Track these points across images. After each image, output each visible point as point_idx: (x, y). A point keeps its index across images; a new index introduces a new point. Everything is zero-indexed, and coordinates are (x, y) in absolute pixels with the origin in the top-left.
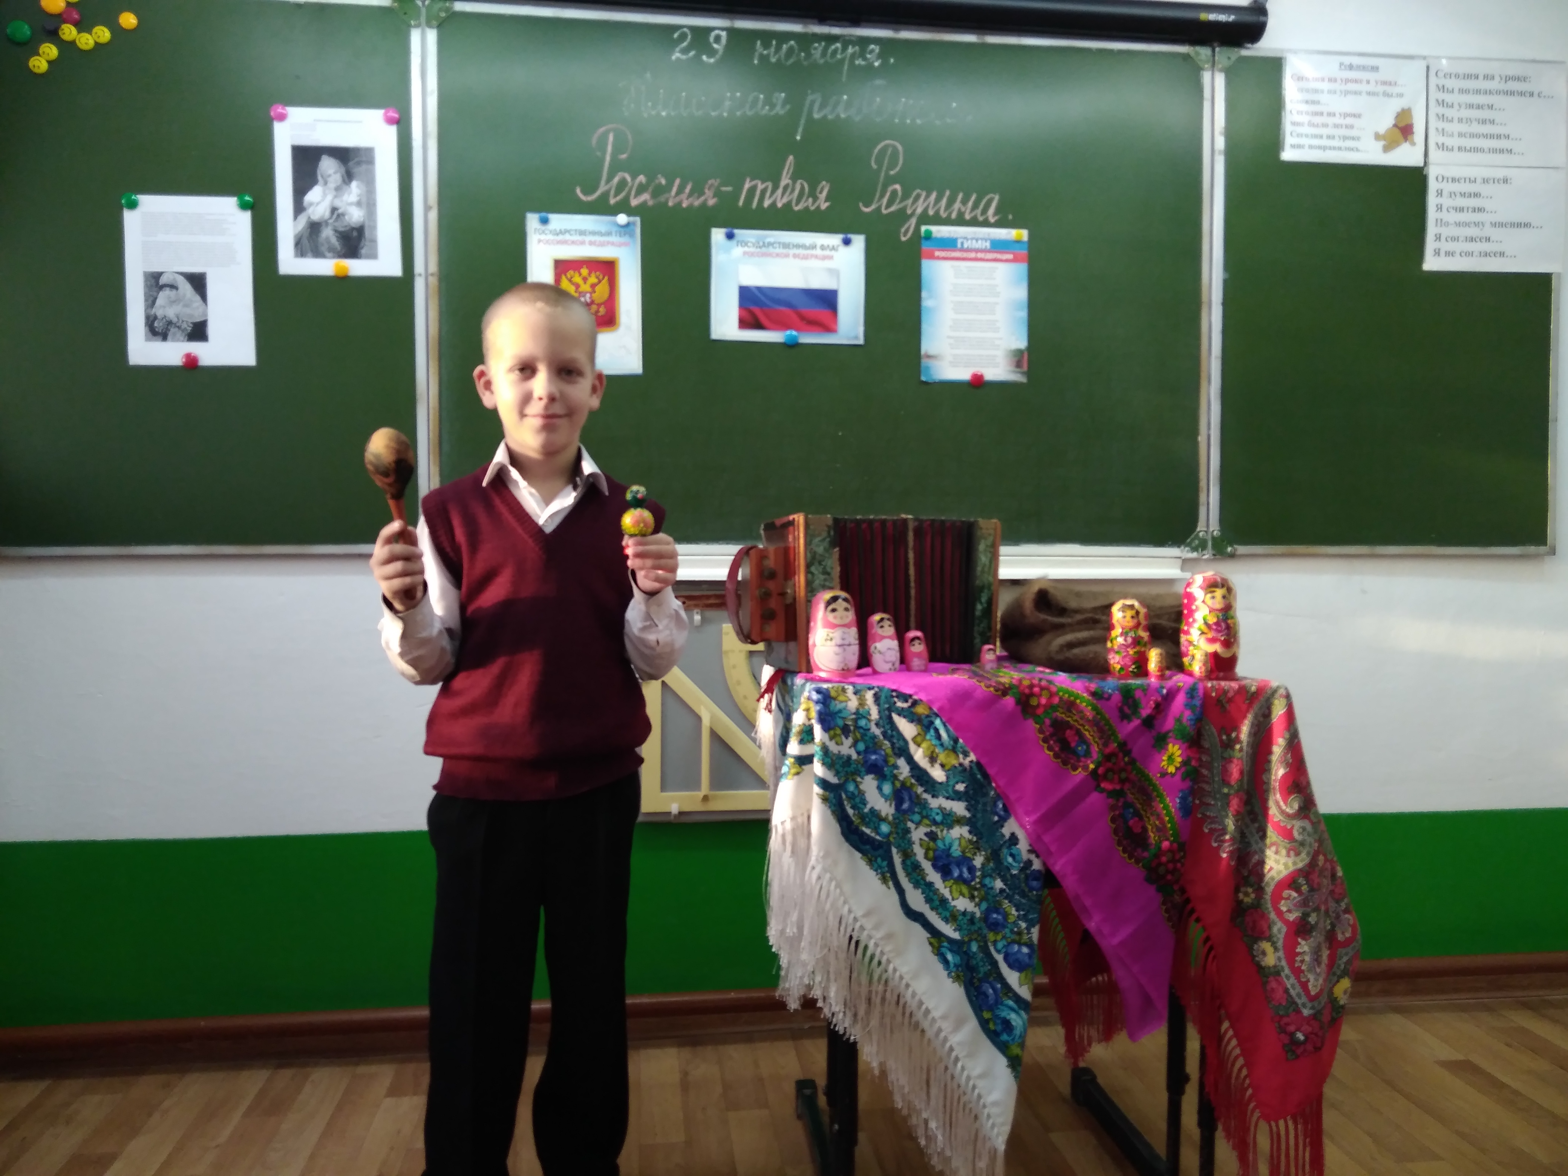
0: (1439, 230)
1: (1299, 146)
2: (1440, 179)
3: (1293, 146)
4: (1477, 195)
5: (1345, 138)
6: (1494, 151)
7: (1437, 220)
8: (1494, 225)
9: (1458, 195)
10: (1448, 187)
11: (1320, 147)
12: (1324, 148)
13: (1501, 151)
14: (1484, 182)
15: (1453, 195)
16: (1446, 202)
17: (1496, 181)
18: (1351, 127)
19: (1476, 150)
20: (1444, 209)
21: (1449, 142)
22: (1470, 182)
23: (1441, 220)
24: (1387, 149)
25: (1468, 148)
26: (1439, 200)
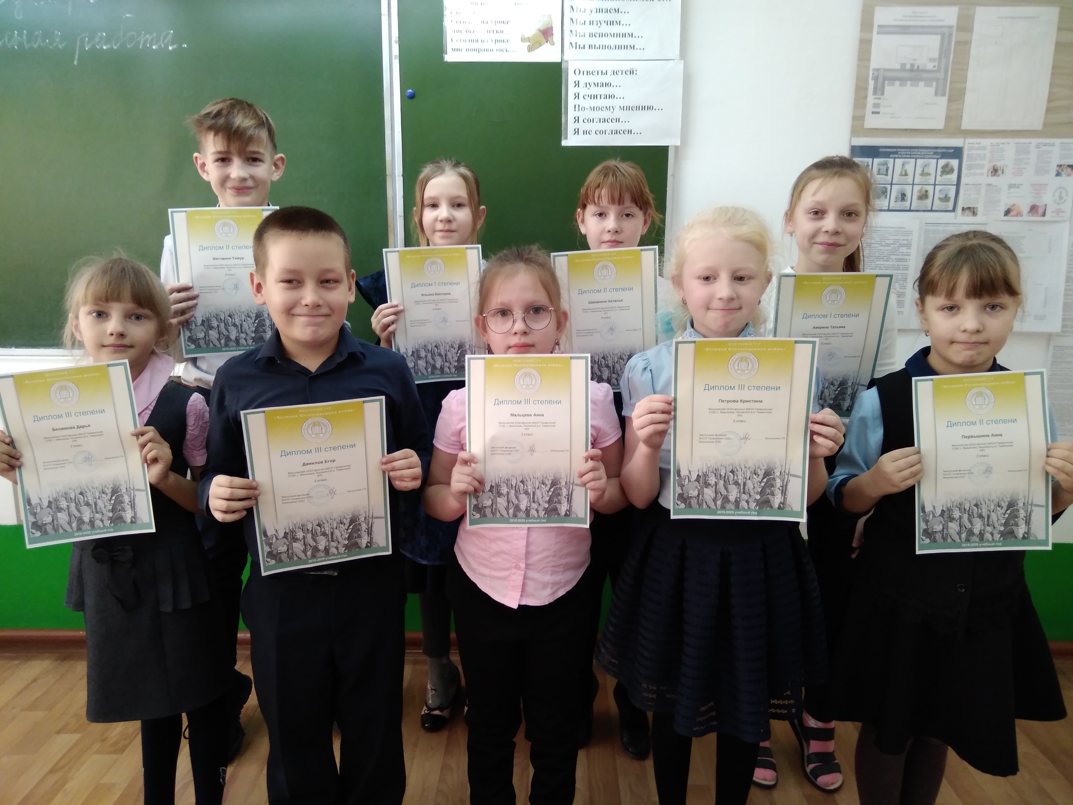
0: (577, 114)
1: (458, 50)
2: (577, 72)
3: (454, 50)
4: (607, 85)
5: (497, 41)
6: (620, 47)
7: (575, 106)
8: (623, 108)
9: (592, 85)
10: (583, 79)
11: (475, 50)
12: (479, 51)
13: (626, 47)
14: (614, 74)
15: (588, 84)
16: (582, 91)
17: (624, 73)
18: (502, 32)
19: (604, 47)
20: (581, 97)
21: (581, 41)
22: (602, 74)
23: (579, 106)
24: (530, 49)
25: (597, 46)
26: (577, 90)
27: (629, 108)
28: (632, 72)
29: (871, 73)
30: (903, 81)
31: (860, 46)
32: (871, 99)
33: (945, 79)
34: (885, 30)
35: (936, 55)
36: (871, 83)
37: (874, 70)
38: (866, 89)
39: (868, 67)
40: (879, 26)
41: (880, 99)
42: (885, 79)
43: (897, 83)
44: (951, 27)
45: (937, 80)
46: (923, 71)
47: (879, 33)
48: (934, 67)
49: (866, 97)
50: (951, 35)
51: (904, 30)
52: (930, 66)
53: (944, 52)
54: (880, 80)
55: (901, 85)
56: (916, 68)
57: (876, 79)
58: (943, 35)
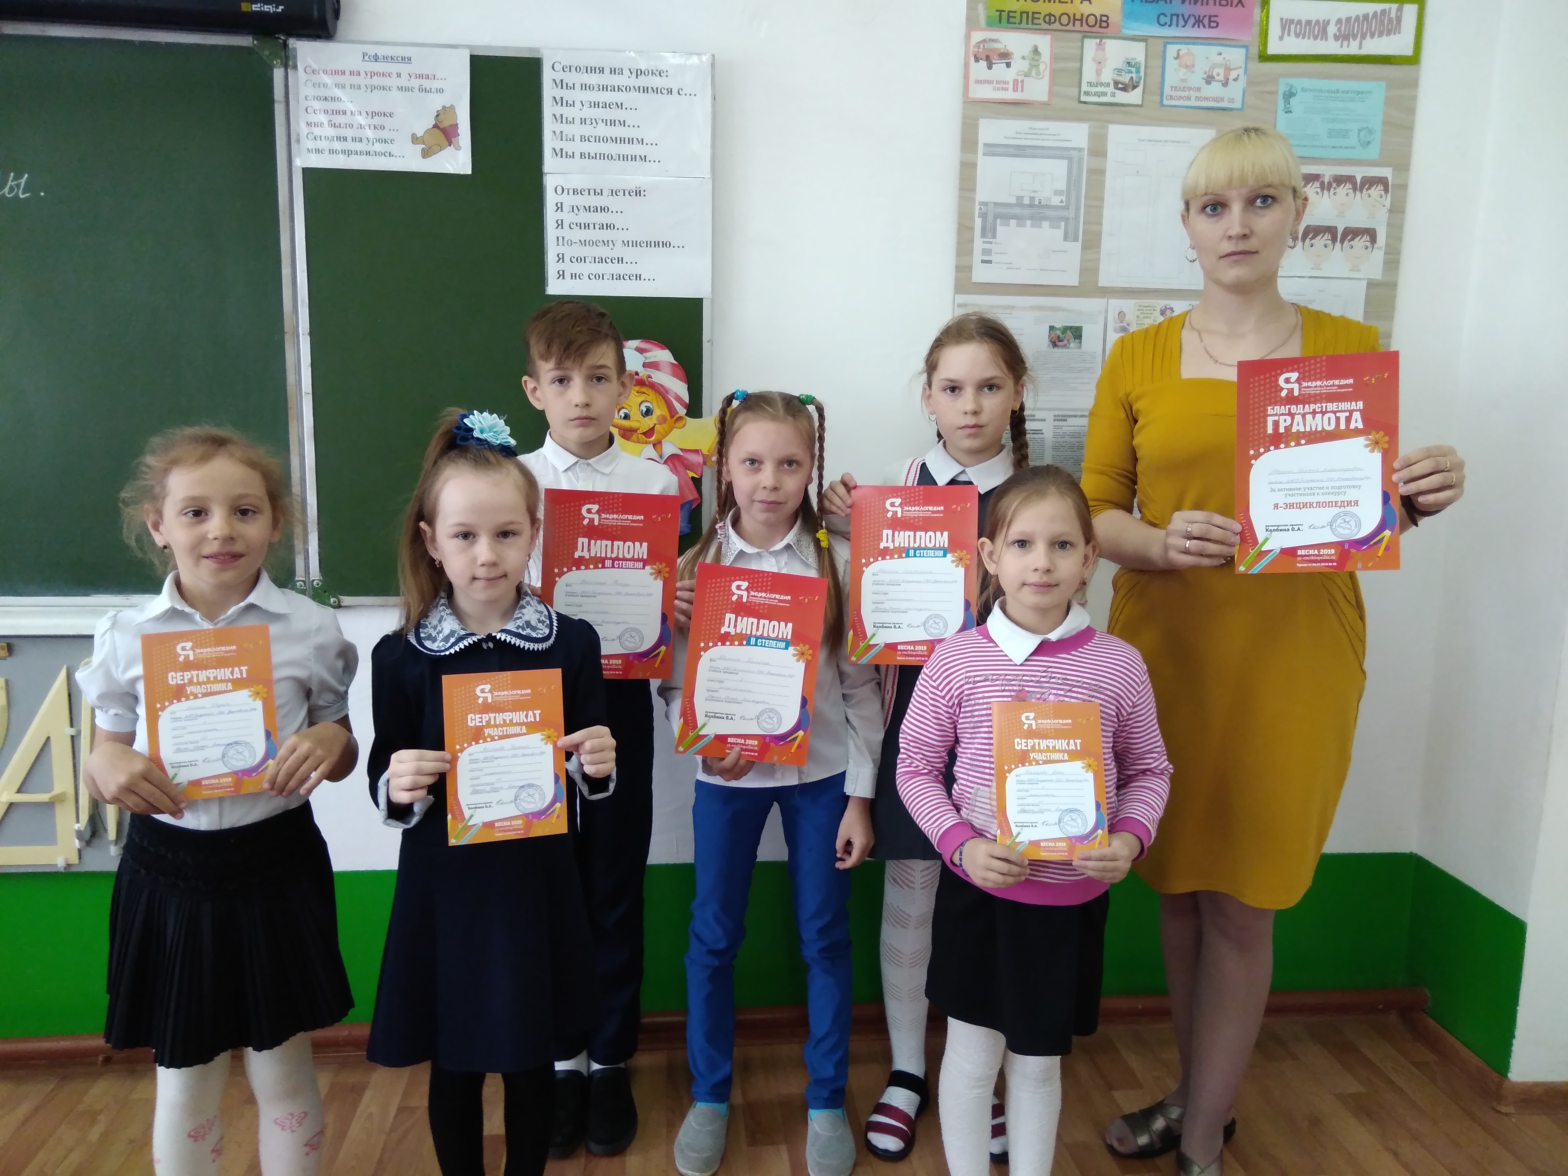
0: (561, 249)
2: (559, 190)
4: (604, 209)
6: (625, 158)
7: (558, 238)
8: (627, 244)
9: (582, 209)
10: (568, 200)
13: (633, 158)
14: (612, 195)
15: (575, 208)
16: (567, 217)
17: (627, 193)
19: (603, 157)
20: (566, 225)
22: (595, 194)
23: (563, 238)
25: (592, 154)
26: (560, 215)
27: (635, 244)
28: (638, 193)
29: (977, 207)
30: (1021, 220)
31: (961, 170)
32: (979, 244)
33: (1077, 218)
34: (993, 150)
35: (1062, 185)
36: (978, 222)
37: (981, 203)
38: (972, 229)
39: (973, 200)
40: (985, 145)
41: (991, 243)
42: (996, 217)
43: (1013, 222)
44: (1080, 150)
45: (1066, 220)
46: (1047, 207)
47: (984, 154)
48: (1062, 201)
49: (972, 241)
50: (1081, 160)
51: (1019, 151)
52: (1056, 201)
53: (1072, 182)
54: (990, 218)
55: (1018, 226)
56: (1037, 203)
57: (984, 216)
58: (1070, 160)
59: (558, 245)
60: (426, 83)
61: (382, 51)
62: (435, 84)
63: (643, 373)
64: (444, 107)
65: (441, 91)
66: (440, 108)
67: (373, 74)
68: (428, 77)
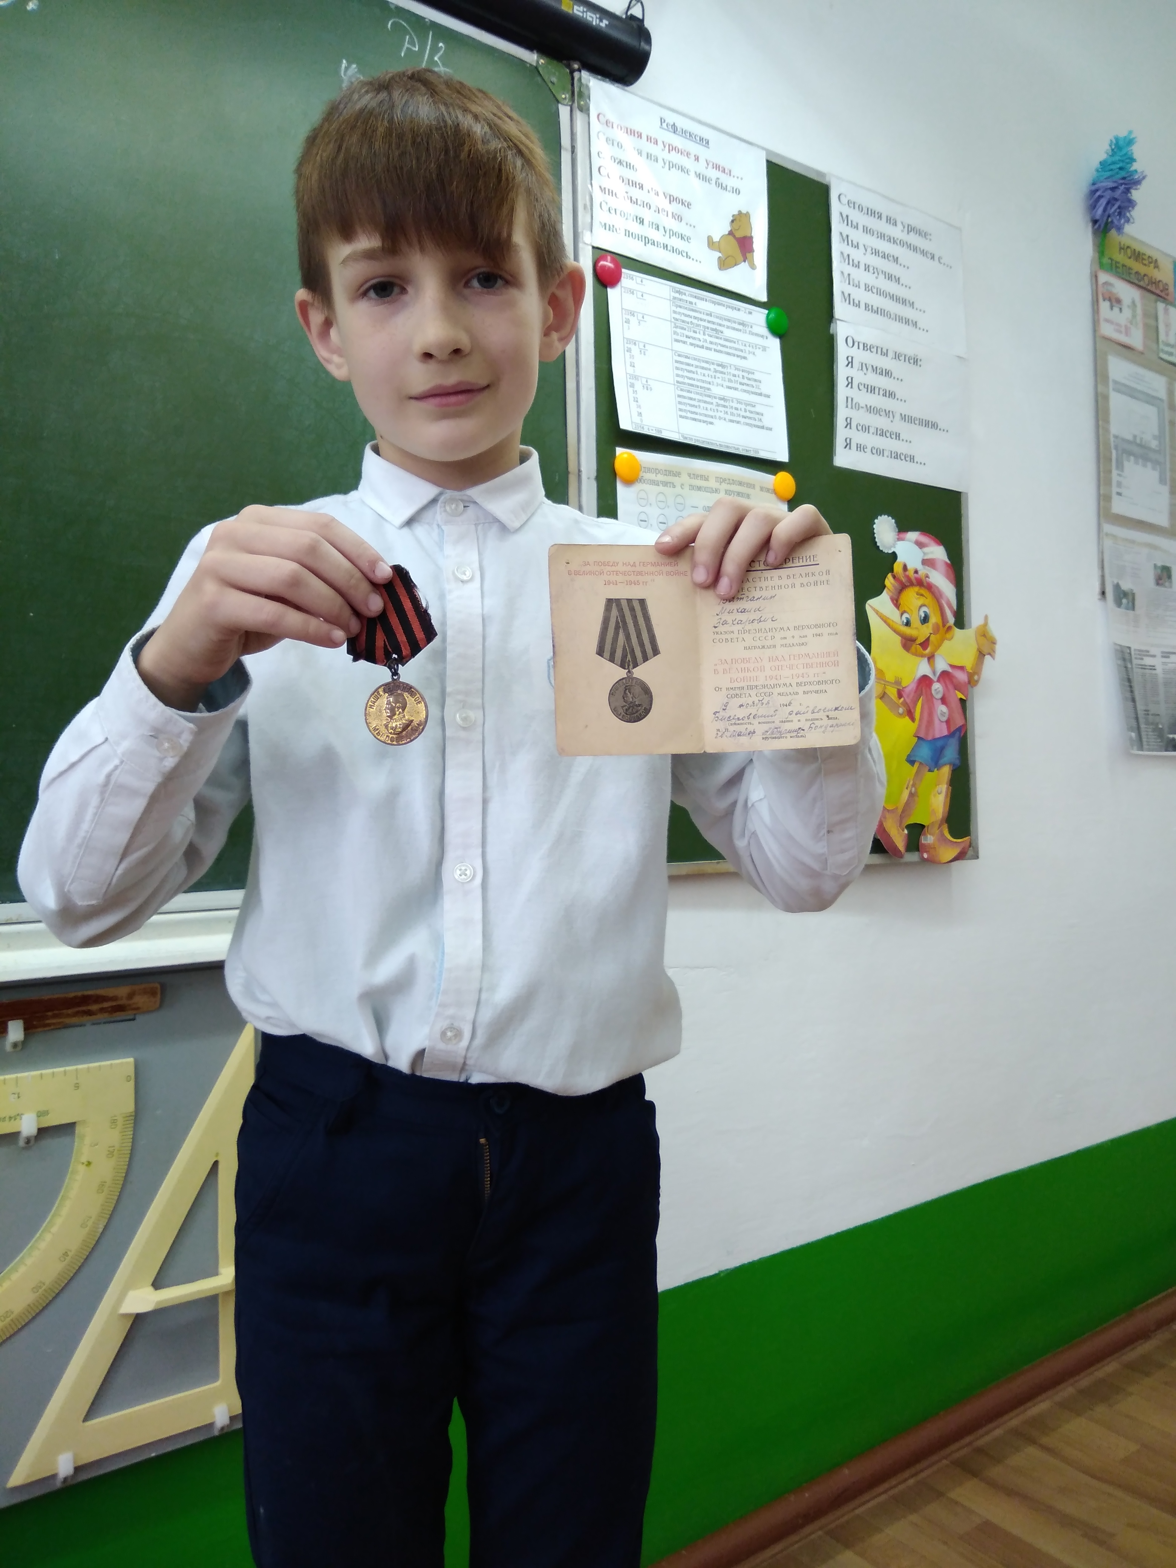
0: (849, 413)
2: (850, 342)
4: (888, 373)
6: (901, 319)
7: (847, 398)
8: (904, 418)
9: (870, 369)
10: (858, 356)
13: (907, 322)
14: (895, 358)
15: (864, 367)
16: (857, 375)
17: (906, 359)
19: (883, 312)
20: (855, 384)
21: (855, 294)
22: (881, 353)
23: (852, 399)
25: (875, 308)
26: (849, 371)
27: (911, 420)
28: (916, 361)
29: (1112, 439)
30: (1136, 458)
31: (1097, 402)
32: (1114, 475)
33: (1165, 464)
34: (1122, 388)
35: (1156, 431)
36: (1114, 454)
37: (1115, 437)
38: (1108, 460)
39: (1107, 431)
40: (1115, 382)
41: (1124, 476)
42: (1123, 451)
43: (1132, 459)
44: (1163, 401)
45: (1160, 464)
46: (1149, 449)
47: (1115, 390)
48: (1157, 446)
49: (1109, 471)
50: (1164, 410)
51: (1132, 393)
52: (1154, 444)
53: (1162, 430)
54: (1120, 452)
55: (1135, 463)
56: (1144, 444)
57: (1118, 449)
58: (1159, 409)
59: (847, 407)
60: (724, 179)
61: (682, 123)
62: (730, 182)
63: (923, 571)
64: (740, 213)
65: (737, 191)
66: (736, 213)
67: (672, 148)
68: (724, 171)
